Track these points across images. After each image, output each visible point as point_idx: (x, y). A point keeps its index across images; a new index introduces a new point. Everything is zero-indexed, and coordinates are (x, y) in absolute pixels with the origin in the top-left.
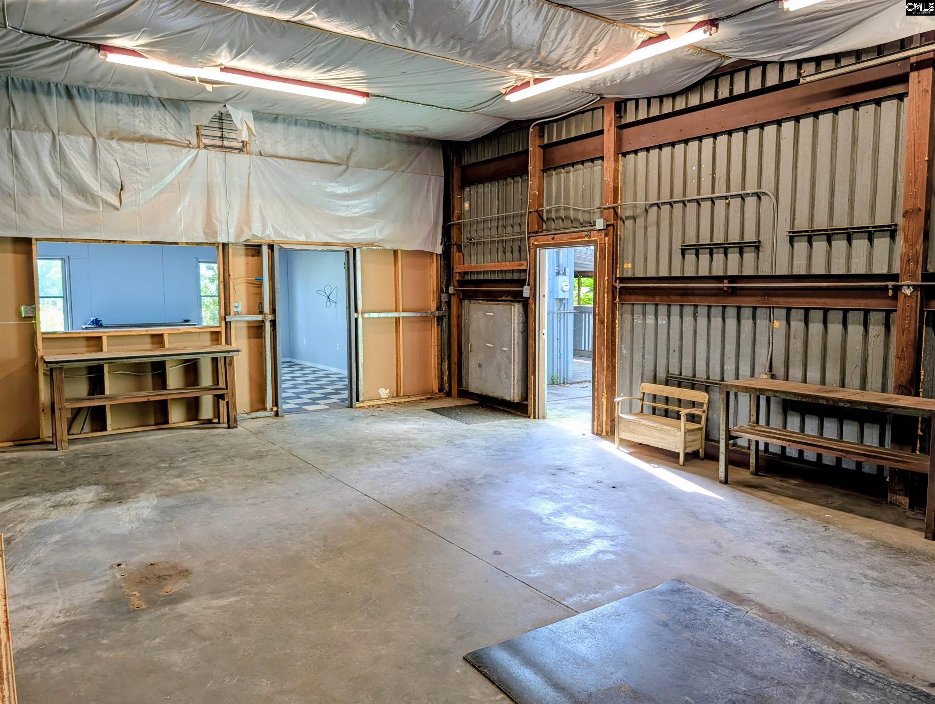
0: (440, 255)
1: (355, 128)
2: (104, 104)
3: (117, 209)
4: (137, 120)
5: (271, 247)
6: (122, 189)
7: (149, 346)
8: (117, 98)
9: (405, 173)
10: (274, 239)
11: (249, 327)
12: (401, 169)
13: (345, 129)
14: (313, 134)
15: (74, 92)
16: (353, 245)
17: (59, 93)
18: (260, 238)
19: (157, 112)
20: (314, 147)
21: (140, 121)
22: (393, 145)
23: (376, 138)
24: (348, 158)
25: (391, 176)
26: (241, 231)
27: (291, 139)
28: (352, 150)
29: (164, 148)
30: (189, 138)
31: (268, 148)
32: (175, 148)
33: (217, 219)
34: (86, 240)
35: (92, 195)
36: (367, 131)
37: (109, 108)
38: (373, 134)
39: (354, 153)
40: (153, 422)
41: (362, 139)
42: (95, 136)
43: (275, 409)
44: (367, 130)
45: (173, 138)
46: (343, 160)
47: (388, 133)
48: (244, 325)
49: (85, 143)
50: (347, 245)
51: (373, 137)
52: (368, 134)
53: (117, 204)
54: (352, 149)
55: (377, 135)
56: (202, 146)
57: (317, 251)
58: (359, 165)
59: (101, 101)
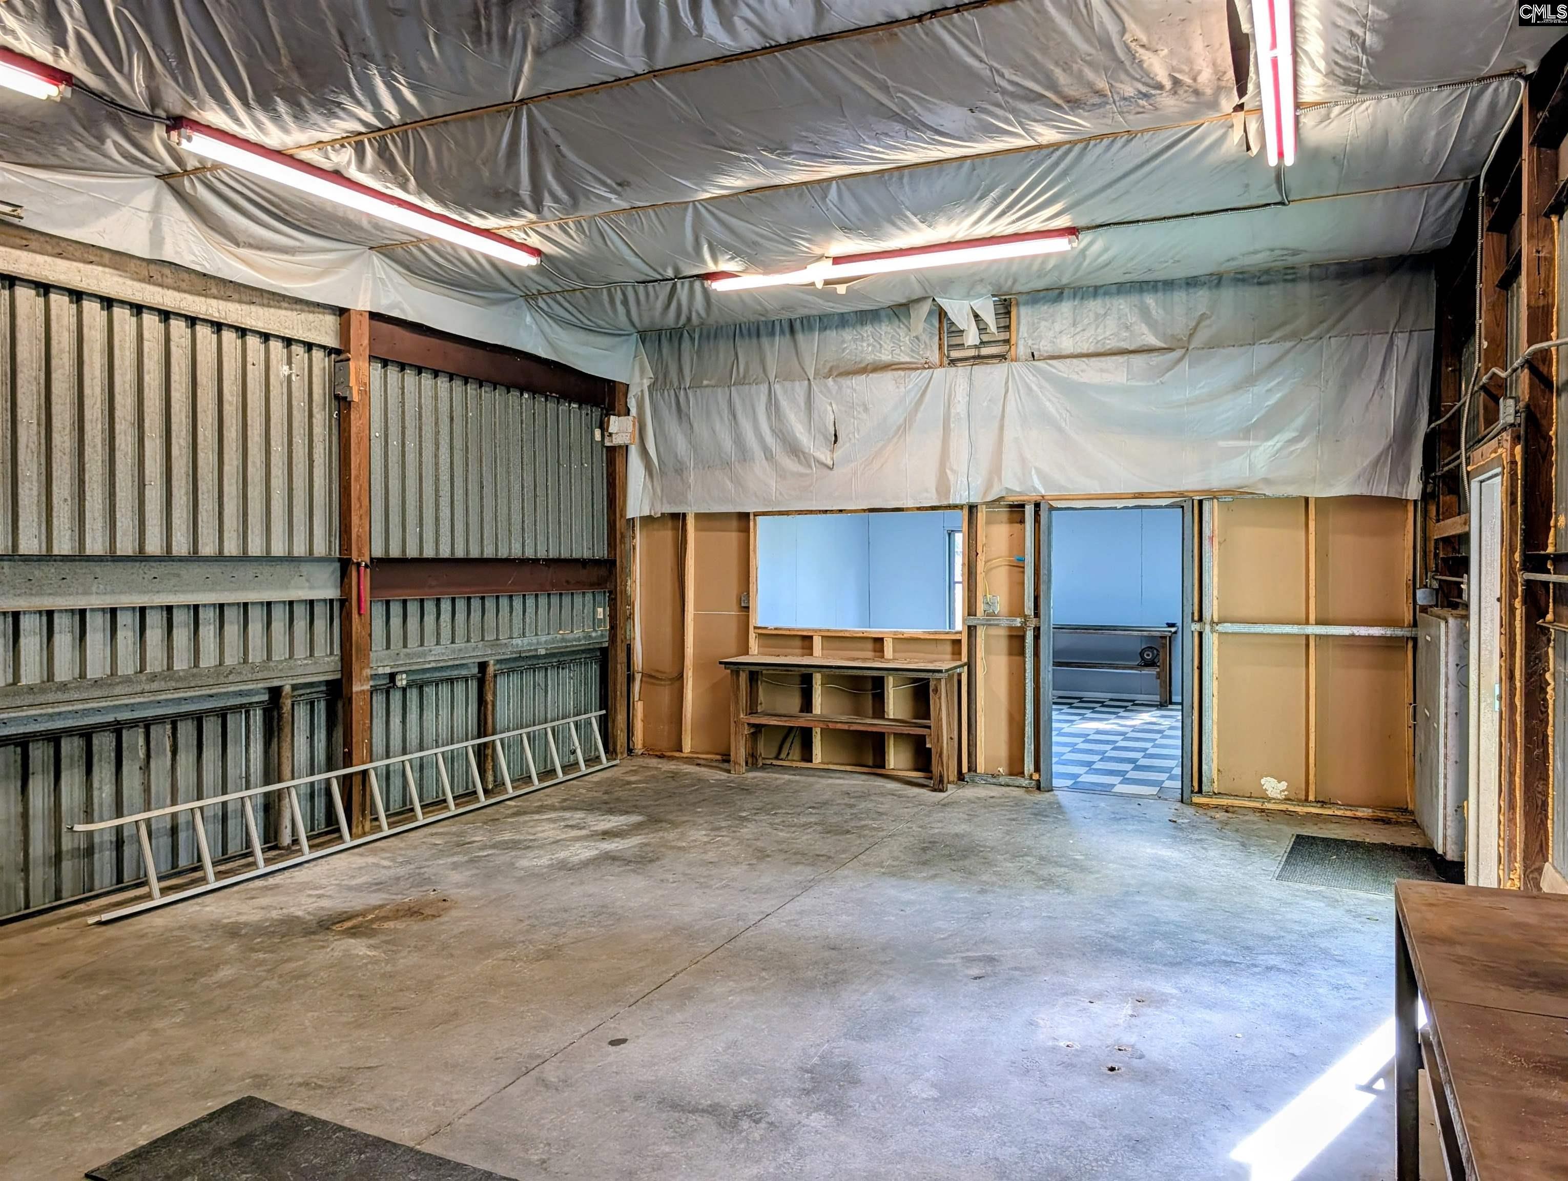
0: (1415, 502)
1: (1211, 274)
2: (828, 332)
3: (831, 469)
4: (865, 344)
5: (1037, 505)
6: (835, 442)
7: (870, 654)
8: (843, 321)
9: (1325, 340)
10: (1043, 493)
11: (1011, 637)
12: (1314, 334)
13: (1191, 283)
14: (1123, 305)
15: (797, 325)
16: (1191, 494)
17: (782, 332)
18: (1020, 494)
19: (889, 329)
20: (1127, 328)
21: (868, 345)
22: (1303, 289)
23: (1260, 284)
24: (1191, 335)
25: (1288, 352)
26: (989, 486)
27: (1086, 321)
28: (1203, 317)
29: (889, 375)
30: (928, 354)
31: (1045, 347)
32: (902, 373)
33: (952, 470)
34: (800, 512)
35: (803, 453)
36: (1240, 276)
37: (832, 334)
38: (1254, 277)
39: (1204, 324)
40: (871, 763)
41: (1228, 294)
42: (811, 378)
43: (1036, 776)
44: (1242, 273)
45: (908, 359)
46: (1180, 340)
47: (1293, 268)
48: (1003, 632)
49: (800, 388)
50: (1181, 494)
51: (1254, 284)
52: (1243, 280)
53: (830, 463)
54: (1204, 314)
55: (1263, 279)
56: (946, 361)
57: (1115, 508)
58: (1213, 345)
59: (825, 329)
